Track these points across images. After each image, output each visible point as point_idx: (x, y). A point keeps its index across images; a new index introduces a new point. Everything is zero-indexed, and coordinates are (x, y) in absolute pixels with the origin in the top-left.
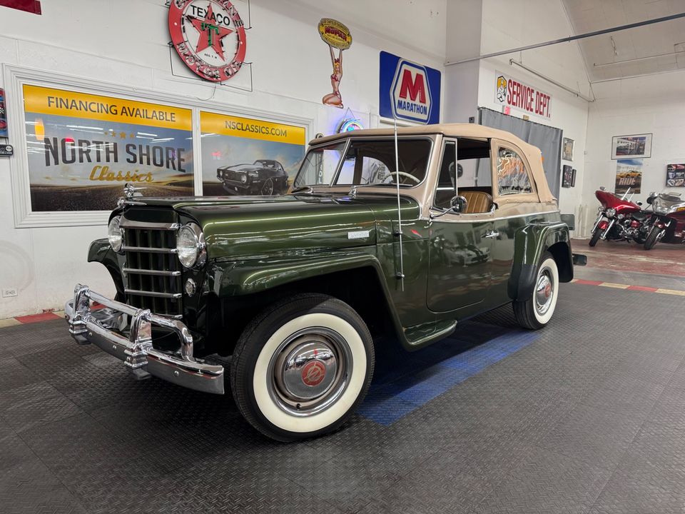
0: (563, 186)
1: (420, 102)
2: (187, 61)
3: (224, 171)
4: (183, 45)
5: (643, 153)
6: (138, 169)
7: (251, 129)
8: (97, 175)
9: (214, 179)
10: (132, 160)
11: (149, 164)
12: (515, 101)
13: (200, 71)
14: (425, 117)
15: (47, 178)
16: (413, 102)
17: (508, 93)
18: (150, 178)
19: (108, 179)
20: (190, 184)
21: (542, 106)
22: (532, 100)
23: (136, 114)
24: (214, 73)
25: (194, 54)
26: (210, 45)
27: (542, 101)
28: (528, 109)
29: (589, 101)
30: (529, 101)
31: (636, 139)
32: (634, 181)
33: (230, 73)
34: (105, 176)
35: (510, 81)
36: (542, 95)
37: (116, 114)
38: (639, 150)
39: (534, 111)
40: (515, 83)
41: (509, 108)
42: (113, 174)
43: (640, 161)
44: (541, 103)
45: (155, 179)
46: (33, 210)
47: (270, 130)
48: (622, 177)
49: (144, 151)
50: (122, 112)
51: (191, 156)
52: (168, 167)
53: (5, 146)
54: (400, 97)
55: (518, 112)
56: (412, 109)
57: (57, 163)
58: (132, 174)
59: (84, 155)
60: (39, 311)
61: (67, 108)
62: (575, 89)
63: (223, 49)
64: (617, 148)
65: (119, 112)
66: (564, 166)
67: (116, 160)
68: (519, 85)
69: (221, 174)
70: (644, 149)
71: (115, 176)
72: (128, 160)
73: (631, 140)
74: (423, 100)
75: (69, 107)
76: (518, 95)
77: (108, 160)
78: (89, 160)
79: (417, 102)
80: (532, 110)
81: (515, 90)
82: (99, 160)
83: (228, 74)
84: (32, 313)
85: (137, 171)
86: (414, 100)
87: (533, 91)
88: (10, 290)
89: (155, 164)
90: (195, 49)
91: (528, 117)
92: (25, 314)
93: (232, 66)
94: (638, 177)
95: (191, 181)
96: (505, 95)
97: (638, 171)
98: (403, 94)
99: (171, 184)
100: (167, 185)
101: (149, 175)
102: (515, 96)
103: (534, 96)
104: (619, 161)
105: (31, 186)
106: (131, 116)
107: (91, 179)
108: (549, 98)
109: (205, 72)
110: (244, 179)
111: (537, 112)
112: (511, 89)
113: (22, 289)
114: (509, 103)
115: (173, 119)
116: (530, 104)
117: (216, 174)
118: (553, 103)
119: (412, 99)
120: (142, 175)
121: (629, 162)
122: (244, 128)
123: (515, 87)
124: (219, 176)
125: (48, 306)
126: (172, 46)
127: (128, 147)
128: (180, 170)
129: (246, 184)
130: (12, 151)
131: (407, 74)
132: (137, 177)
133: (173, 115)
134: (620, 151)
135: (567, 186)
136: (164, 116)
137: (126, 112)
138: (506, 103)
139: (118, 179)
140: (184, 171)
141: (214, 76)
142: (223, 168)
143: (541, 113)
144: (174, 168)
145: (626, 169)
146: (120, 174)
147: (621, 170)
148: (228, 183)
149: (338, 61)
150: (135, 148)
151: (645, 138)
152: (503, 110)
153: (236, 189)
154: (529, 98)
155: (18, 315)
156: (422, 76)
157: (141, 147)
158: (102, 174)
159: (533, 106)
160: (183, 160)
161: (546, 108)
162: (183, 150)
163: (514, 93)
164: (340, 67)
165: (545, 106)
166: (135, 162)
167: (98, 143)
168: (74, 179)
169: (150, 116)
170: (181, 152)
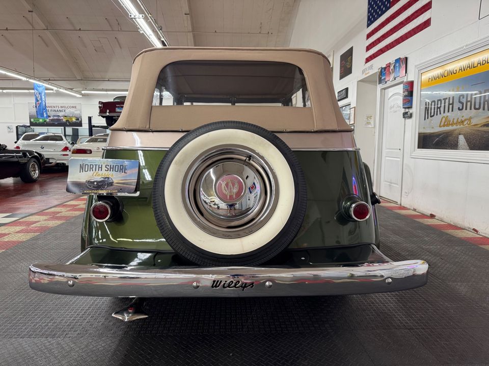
6: (463, 114)
8: (442, 124)
10: (461, 108)
11: (471, 109)
15: (424, 127)
18: (470, 122)
19: (447, 125)
23: (467, 68)
34: (446, 123)
42: (450, 121)
45: (474, 122)
46: (419, 148)
49: (469, 99)
57: (428, 118)
58: (459, 121)
59: (439, 110)
67: (452, 111)
71: (451, 123)
72: (459, 108)
75: (435, 79)
77: (449, 111)
78: (440, 113)
82: (444, 112)
85: (463, 117)
89: (475, 108)
99: (484, 126)
100: (481, 126)
101: (470, 119)
105: (419, 134)
106: (464, 70)
107: (440, 127)
113: (409, 193)
120: (465, 120)
127: (460, 98)
132: (463, 122)
136: (487, 60)
139: (452, 125)
144: (488, 110)
146: (453, 122)
157: (467, 96)
166: (462, 109)
167: (445, 99)
168: (433, 128)
169: (476, 65)
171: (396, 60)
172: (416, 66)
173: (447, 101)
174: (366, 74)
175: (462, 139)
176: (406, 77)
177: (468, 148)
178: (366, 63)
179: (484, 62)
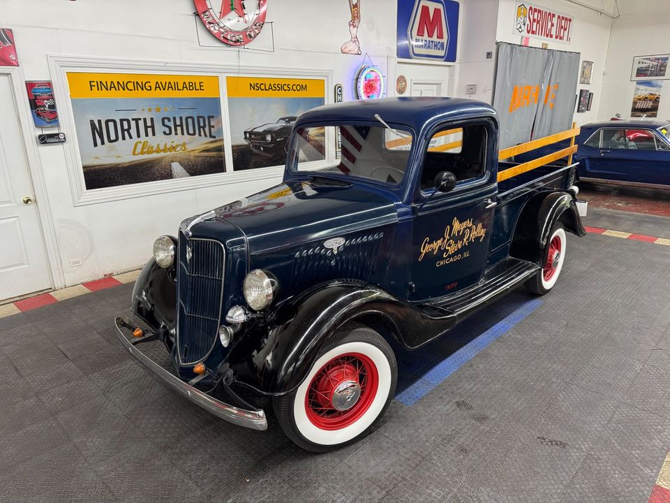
0: (578, 111)
1: (438, 37)
2: (212, 29)
3: (251, 133)
4: (207, 13)
5: (664, 75)
6: (173, 140)
7: (273, 88)
8: (138, 150)
9: (242, 141)
10: (168, 132)
11: (183, 134)
12: (534, 29)
13: (224, 37)
14: (442, 53)
15: (97, 158)
16: (431, 39)
17: (528, 22)
18: (185, 148)
19: (149, 152)
20: (221, 149)
21: (562, 30)
22: (552, 25)
23: (169, 87)
24: (238, 37)
25: (218, 21)
26: (232, 9)
27: (563, 25)
28: (547, 36)
29: (613, 18)
30: (549, 27)
31: (659, 59)
32: (651, 104)
33: (253, 34)
35: (531, 8)
36: (563, 18)
37: (151, 90)
38: (660, 71)
39: (554, 36)
40: (535, 10)
41: (527, 39)
42: (152, 148)
43: (660, 83)
44: (562, 27)
45: (189, 147)
46: (88, 188)
47: (291, 87)
48: (640, 100)
49: (178, 123)
50: (156, 87)
51: (220, 122)
52: (200, 135)
53: (58, 135)
54: (418, 35)
55: (536, 41)
56: (429, 47)
57: (103, 143)
58: (168, 146)
59: (126, 132)
60: (101, 276)
61: (107, 89)
62: (600, 8)
63: (245, 11)
64: (638, 70)
65: (153, 88)
66: (581, 90)
67: (154, 134)
68: (540, 11)
69: (248, 135)
70: (665, 70)
71: (154, 149)
72: (165, 133)
73: (652, 61)
74: (440, 36)
75: (109, 88)
76: (538, 22)
77: (147, 135)
78: (131, 137)
79: (435, 38)
80: (551, 36)
81: (536, 17)
82: (139, 136)
83: (251, 37)
84: (96, 278)
85: (173, 142)
86: (432, 37)
87: (554, 15)
88: (76, 260)
89: (188, 134)
90: (218, 15)
91: (546, 44)
92: (90, 280)
93: (254, 27)
94: (656, 100)
95: (221, 146)
96: (524, 24)
97: (657, 93)
98: (420, 33)
99: (204, 151)
100: (200, 152)
101: (184, 145)
102: (535, 24)
103: (555, 20)
104: (639, 83)
105: (83, 168)
106: (164, 90)
107: (134, 154)
108: (570, 20)
109: (229, 38)
110: (269, 138)
111: (556, 37)
112: (531, 17)
113: (85, 259)
114: (528, 32)
115: (202, 88)
116: (550, 30)
117: (244, 137)
118: (574, 25)
119: (429, 36)
120: (177, 146)
121: (649, 84)
122: (267, 88)
123: (536, 14)
124: (246, 138)
125: (108, 271)
126: (197, 14)
127: (163, 120)
128: (211, 136)
129: (271, 143)
130: (65, 138)
131: (425, 9)
132: (174, 148)
133: (202, 84)
134: (640, 72)
135: (582, 111)
136: (194, 86)
137: (159, 87)
138: (525, 33)
139: (157, 152)
140: (214, 137)
141: (238, 41)
142: (249, 130)
143: (561, 38)
144: (206, 136)
145: (645, 91)
146: (158, 145)
147: (639, 93)
148: (254, 144)
149: (356, 6)
150: (169, 120)
151: (667, 58)
152: (521, 42)
153: (262, 149)
154: (550, 24)
155: (84, 281)
156: (440, 10)
157: (174, 119)
158: (143, 149)
159: (553, 33)
160: (213, 127)
161: (566, 32)
162: (213, 117)
163: (534, 20)
164: (358, 12)
165: (565, 29)
166: (170, 133)
167: (137, 120)
168: (118, 157)
169: (180, 87)
170: (211, 119)
173: (141, 123)
175: (176, 168)
177: (188, 174)
179: (191, 88)
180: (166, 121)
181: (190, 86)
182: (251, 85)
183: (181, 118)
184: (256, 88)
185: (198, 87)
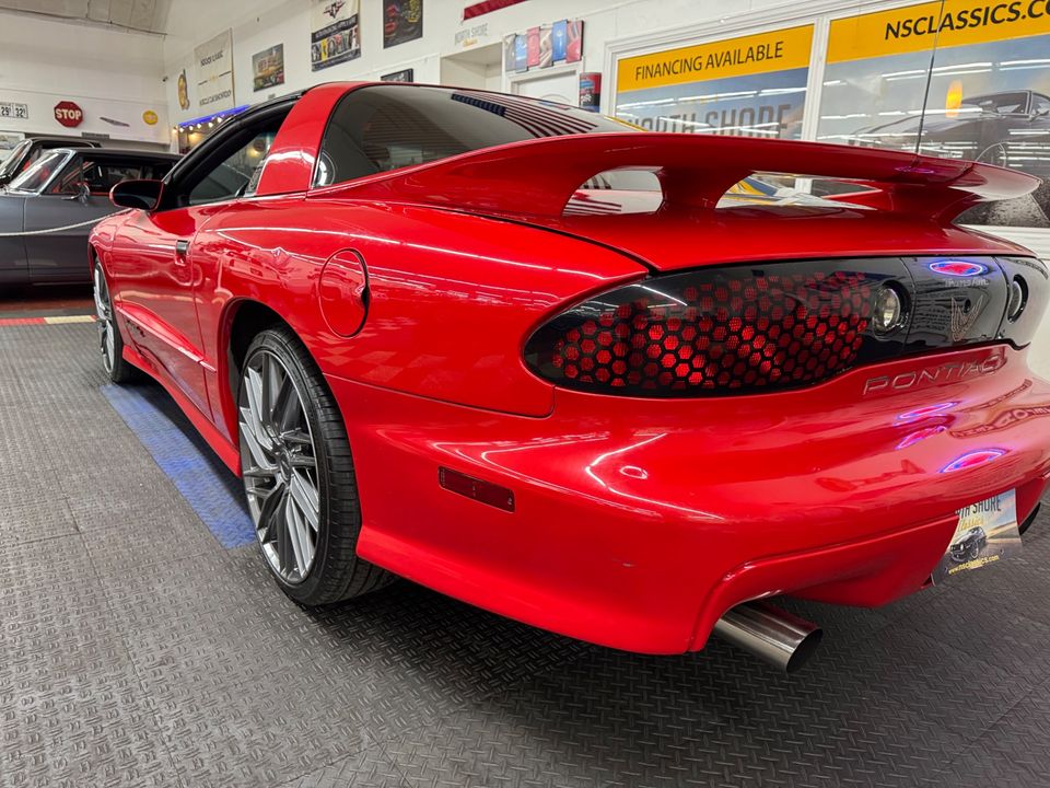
7: (956, 23)
23: (726, 61)
37: (701, 69)
47: (1024, 7)
49: (728, 121)
50: (708, 64)
51: (800, 116)
61: (652, 76)
65: (704, 67)
75: (654, 74)
106: (719, 65)
115: (779, 53)
133: (779, 46)
136: (765, 52)
137: (712, 63)
150: (716, 117)
160: (785, 126)
162: (788, 107)
167: (674, 117)
169: (742, 59)
170: (784, 111)
171: (554, 24)
172: (606, 44)
174: (467, 44)
176: (581, 63)
178: (466, 18)
179: (760, 56)
180: (712, 117)
181: (758, 53)
182: (889, 27)
183: (734, 112)
184: (903, 31)
185: (772, 53)
